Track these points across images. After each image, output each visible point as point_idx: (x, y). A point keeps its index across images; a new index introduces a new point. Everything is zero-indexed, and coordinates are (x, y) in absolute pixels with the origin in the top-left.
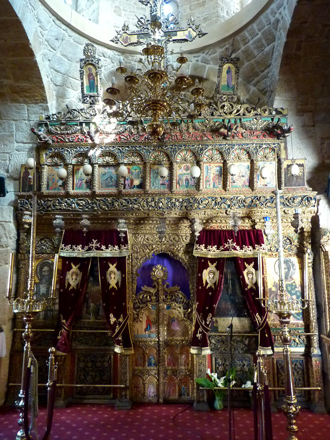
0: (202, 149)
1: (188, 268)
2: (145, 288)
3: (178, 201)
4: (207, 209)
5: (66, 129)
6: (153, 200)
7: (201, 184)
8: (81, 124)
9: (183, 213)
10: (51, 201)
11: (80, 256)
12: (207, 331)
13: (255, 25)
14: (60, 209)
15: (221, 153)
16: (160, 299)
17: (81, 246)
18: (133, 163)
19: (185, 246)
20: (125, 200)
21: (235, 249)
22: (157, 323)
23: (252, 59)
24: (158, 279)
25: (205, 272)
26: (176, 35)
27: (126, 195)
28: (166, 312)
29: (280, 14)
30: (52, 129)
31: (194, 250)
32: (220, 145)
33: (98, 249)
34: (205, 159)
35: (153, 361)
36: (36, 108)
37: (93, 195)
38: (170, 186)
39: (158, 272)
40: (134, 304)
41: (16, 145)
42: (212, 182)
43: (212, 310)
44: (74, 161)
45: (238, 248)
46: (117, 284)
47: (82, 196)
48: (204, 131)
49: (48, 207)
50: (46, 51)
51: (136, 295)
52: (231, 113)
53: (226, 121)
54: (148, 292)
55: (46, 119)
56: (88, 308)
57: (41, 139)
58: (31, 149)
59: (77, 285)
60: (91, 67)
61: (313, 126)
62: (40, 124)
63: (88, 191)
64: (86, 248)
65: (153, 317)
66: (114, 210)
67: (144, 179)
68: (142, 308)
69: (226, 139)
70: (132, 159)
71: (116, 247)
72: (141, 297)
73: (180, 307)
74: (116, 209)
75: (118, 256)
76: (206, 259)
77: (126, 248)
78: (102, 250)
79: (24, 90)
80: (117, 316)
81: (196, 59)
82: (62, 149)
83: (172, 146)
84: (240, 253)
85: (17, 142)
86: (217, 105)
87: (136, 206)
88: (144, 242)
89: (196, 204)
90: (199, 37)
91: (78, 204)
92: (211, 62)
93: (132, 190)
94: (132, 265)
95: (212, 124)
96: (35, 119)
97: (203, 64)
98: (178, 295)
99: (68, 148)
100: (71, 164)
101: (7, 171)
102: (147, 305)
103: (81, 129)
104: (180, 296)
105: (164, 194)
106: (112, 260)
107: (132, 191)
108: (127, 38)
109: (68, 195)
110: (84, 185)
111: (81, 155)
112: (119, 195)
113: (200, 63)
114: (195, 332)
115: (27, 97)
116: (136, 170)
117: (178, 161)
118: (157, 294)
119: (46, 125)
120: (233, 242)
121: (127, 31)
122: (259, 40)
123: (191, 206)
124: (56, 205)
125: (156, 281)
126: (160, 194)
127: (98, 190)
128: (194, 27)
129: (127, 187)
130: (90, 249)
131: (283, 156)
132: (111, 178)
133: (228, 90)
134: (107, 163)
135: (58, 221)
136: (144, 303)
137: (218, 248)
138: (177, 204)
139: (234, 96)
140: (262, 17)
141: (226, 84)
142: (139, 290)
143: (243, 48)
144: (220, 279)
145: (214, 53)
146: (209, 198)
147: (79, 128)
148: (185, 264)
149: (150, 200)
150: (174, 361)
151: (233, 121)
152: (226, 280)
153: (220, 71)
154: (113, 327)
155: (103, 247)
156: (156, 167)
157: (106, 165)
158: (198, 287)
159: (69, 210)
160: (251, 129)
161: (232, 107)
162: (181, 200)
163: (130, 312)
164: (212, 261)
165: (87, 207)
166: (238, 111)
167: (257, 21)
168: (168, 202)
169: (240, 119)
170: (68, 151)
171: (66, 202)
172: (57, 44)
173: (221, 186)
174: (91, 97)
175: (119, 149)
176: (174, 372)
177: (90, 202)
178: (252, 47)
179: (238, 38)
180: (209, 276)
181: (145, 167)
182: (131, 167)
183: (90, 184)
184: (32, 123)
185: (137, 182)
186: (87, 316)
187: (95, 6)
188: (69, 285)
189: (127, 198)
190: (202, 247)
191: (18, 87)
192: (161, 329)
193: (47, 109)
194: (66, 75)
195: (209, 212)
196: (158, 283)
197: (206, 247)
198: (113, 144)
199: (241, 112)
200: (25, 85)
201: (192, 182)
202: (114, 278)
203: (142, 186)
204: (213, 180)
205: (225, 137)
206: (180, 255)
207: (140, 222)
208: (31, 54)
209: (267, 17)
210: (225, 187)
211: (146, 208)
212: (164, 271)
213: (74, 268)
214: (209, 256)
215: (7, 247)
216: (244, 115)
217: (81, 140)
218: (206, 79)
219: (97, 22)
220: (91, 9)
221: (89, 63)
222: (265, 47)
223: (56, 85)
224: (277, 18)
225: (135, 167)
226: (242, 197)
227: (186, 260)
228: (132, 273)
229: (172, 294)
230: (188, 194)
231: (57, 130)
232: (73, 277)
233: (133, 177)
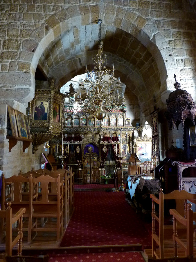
1: (98, 147)
2: (86, 153)
4: (104, 131)
5: (65, 108)
9: (98, 132)
11: (69, 144)
12: (104, 164)
15: (108, 116)
17: (69, 141)
18: (84, 118)
19: (98, 141)
20: (81, 128)
21: (111, 142)
22: (90, 162)
25: (103, 148)
28: (93, 159)
31: (100, 142)
32: (108, 114)
33: (74, 142)
35: (89, 173)
37: (72, 127)
39: (90, 148)
40: (84, 157)
42: (106, 123)
43: (105, 158)
44: (67, 117)
45: (112, 142)
46: (79, 152)
47: (69, 127)
56: (70, 158)
61: (133, 108)
63: (71, 126)
65: (89, 161)
67: (87, 123)
68: (86, 158)
70: (83, 117)
71: (79, 142)
72: (85, 155)
73: (96, 158)
74: (79, 131)
76: (104, 145)
77: (81, 142)
80: (79, 161)
84: (113, 143)
87: (84, 130)
88: (86, 140)
94: (83, 147)
103: (69, 108)
104: (96, 155)
106: (78, 145)
107: (83, 126)
110: (70, 124)
111: (69, 115)
114: (101, 164)
118: (90, 155)
120: (111, 140)
123: (100, 130)
125: (89, 151)
126: (91, 127)
127: (74, 126)
130: (71, 142)
131: (125, 117)
132: (77, 122)
135: (66, 135)
137: (107, 142)
138: (96, 130)
142: (85, 153)
144: (107, 150)
146: (105, 128)
149: (88, 128)
150: (95, 172)
152: (109, 151)
154: (78, 163)
156: (90, 119)
158: (101, 153)
160: (116, 109)
163: (83, 159)
164: (105, 145)
165: (71, 130)
168: (93, 129)
173: (108, 125)
174: (72, 99)
175: (80, 114)
176: (95, 175)
180: (104, 149)
181: (87, 119)
186: (70, 161)
188: (66, 152)
190: (103, 141)
192: (91, 164)
197: (104, 142)
198: (78, 113)
202: (78, 150)
203: (86, 124)
205: (109, 112)
206: (96, 144)
207: (85, 135)
210: (109, 125)
211: (87, 131)
212: (92, 148)
213: (67, 148)
214: (105, 144)
217: (69, 111)
225: (84, 119)
226: (114, 128)
227: (98, 145)
228: (83, 149)
229: (94, 155)
230: (99, 127)
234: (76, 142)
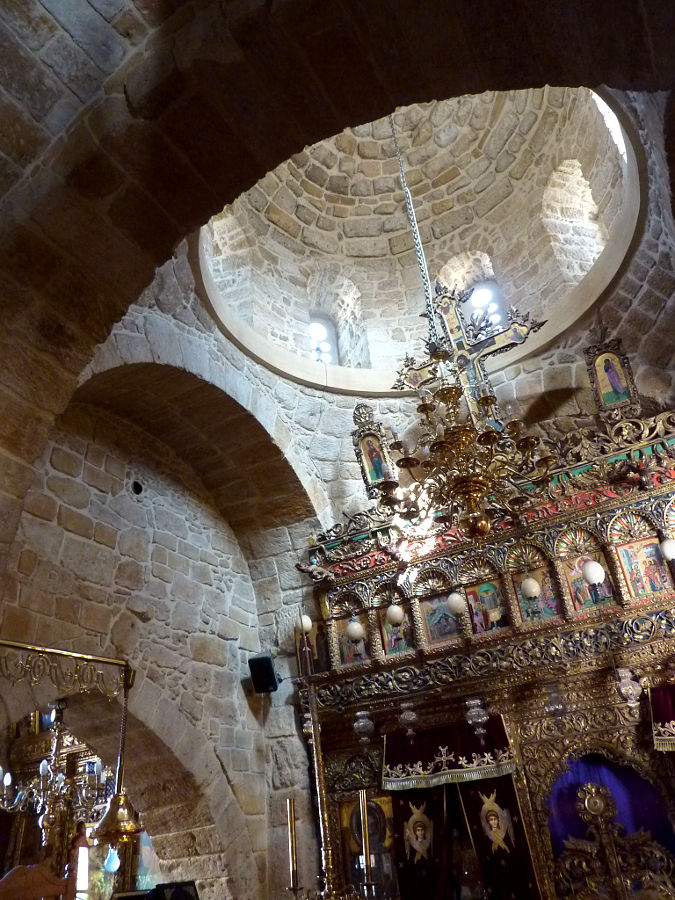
0: (603, 522)
1: (655, 782)
2: (571, 843)
3: (586, 635)
4: (653, 639)
5: (353, 550)
6: (536, 644)
7: (624, 590)
8: (374, 534)
9: (605, 658)
10: (352, 682)
11: (423, 785)
13: (630, 275)
14: (370, 696)
15: (645, 519)
16: (611, 867)
17: (420, 763)
18: (479, 581)
19: (633, 731)
20: (482, 655)
23: (650, 328)
24: (594, 817)
26: (494, 343)
27: (481, 646)
29: (665, 244)
30: (331, 554)
31: (655, 738)
32: (638, 503)
33: (453, 765)
34: (616, 538)
36: (301, 528)
37: (421, 658)
38: (561, 609)
39: (591, 800)
40: (557, 884)
41: (282, 595)
42: (645, 580)
44: (376, 602)
46: (506, 839)
47: (403, 664)
48: (596, 486)
49: (348, 697)
50: (301, 436)
51: (555, 860)
52: (639, 438)
53: (635, 455)
54: (580, 851)
55: (319, 540)
57: (315, 577)
58: (305, 597)
59: (429, 851)
60: (370, 438)
62: (312, 552)
63: (411, 652)
64: (431, 765)
66: (465, 680)
67: (506, 605)
68: (576, 891)
69: (646, 490)
70: (476, 572)
71: (488, 756)
72: (567, 866)
73: (665, 883)
74: (469, 676)
75: (496, 775)
77: (506, 755)
78: (461, 767)
79: (278, 506)
81: (549, 361)
82: (353, 584)
83: (543, 530)
85: (284, 590)
86: (606, 433)
87: (505, 663)
88: (544, 737)
89: (626, 635)
90: (535, 331)
91: (399, 681)
92: (578, 357)
93: (489, 633)
94: (530, 792)
95: (607, 468)
96: (303, 545)
97: (562, 365)
98: (652, 853)
99: (362, 581)
100: (372, 608)
101: (276, 643)
102: (585, 884)
103: (377, 543)
104: (658, 854)
105: (553, 627)
106: (485, 785)
107: (489, 635)
108: (415, 376)
109: (377, 667)
110: (403, 642)
111: (385, 588)
112: (468, 648)
113: (558, 366)
115: (284, 514)
116: (486, 591)
117: (562, 555)
118: (602, 856)
119: (321, 551)
121: (414, 366)
122: (649, 295)
123: (618, 640)
124: (362, 690)
125: (591, 823)
126: (546, 629)
127: (426, 646)
128: (520, 320)
129: (479, 628)
130: (437, 769)
132: (446, 617)
133: (618, 398)
134: (433, 591)
135: (362, 722)
136: (579, 880)
138: (586, 642)
139: (634, 407)
140: (636, 259)
141: (611, 390)
142: (558, 848)
143: (625, 316)
145: (578, 341)
146: (651, 614)
147: (372, 541)
148: (647, 774)
149: (529, 644)
151: (648, 452)
153: (592, 373)
155: (463, 761)
157: (432, 596)
159: (385, 696)
161: (638, 427)
162: (591, 632)
165: (415, 684)
166: (652, 430)
167: (632, 268)
168: (567, 642)
169: (663, 444)
170: (362, 585)
171: (377, 681)
172: (314, 421)
173: (668, 585)
175: (447, 561)
177: (417, 671)
178: (641, 309)
179: (610, 303)
181: (502, 583)
182: (476, 589)
183: (411, 637)
184: (300, 553)
185: (495, 615)
187: (362, 342)
188: (413, 851)
189: (483, 651)
190: (671, 726)
191: (270, 503)
193: (317, 525)
194: (337, 462)
195: (660, 645)
196: (597, 827)
198: (434, 555)
199: (660, 428)
200: (279, 497)
201: (603, 592)
202: (496, 825)
203: (506, 620)
204: (647, 574)
205: (642, 487)
206: (629, 752)
207: (524, 693)
208: (277, 452)
209: (644, 256)
211: (526, 663)
212: (604, 797)
213: (417, 813)
215: (292, 785)
216: (667, 433)
217: (380, 561)
218: (579, 389)
219: (368, 365)
220: (358, 347)
221: (366, 435)
222: (666, 302)
223: (326, 482)
224: (662, 252)
225: (485, 587)
227: (646, 765)
228: (536, 811)
229: (636, 850)
230: (603, 617)
231: (339, 554)
232: (418, 833)
233: (486, 606)
234: (470, 761)
